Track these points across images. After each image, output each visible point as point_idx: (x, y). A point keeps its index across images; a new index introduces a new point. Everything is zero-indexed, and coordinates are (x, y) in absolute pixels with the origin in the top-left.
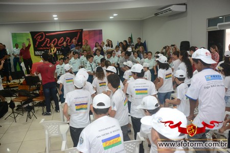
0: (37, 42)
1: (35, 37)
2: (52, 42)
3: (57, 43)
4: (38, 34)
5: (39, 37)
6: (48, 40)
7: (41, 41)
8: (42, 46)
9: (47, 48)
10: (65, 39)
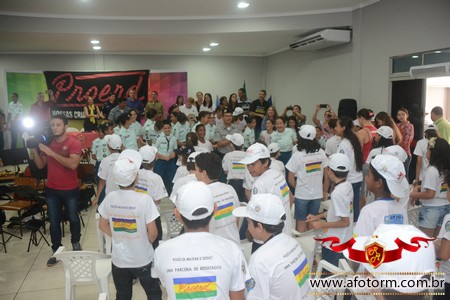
0: (58, 93)
1: (53, 83)
2: (88, 93)
4: (59, 77)
5: (62, 83)
6: (79, 90)
7: (65, 90)
8: (67, 100)
9: (77, 105)
10: (113, 88)
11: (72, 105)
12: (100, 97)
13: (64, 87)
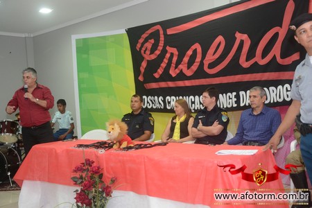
0: (144, 64)
1: (139, 46)
2: (186, 59)
3: (202, 64)
4: (145, 36)
5: (149, 45)
6: (172, 55)
7: (153, 57)
8: (156, 76)
9: (171, 84)
10: (230, 41)
11: (163, 85)
12: (206, 63)
13: (152, 52)
